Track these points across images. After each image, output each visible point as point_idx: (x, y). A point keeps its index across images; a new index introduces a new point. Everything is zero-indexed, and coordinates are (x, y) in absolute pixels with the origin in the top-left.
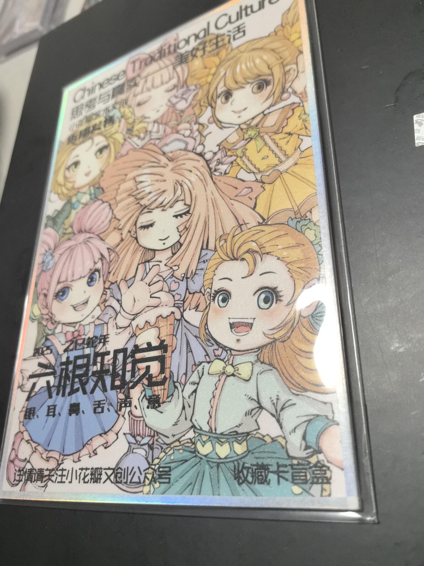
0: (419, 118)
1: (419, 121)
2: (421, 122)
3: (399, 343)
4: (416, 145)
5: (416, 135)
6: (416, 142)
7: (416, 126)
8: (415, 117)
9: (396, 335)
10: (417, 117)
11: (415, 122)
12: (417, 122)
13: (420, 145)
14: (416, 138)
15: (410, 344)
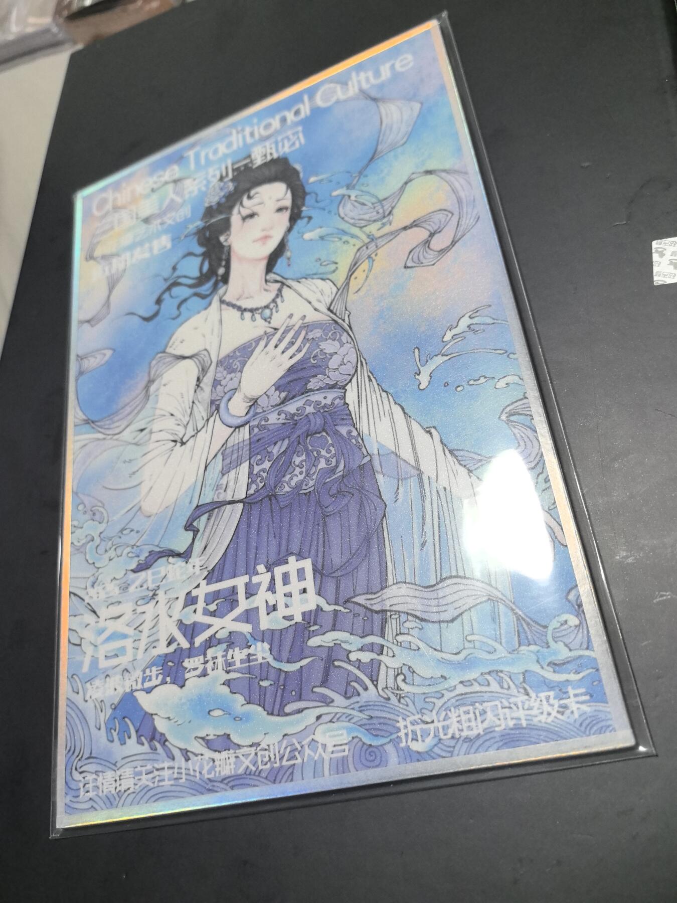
0: (660, 246)
1: (660, 250)
3: (627, 551)
4: (655, 283)
5: (655, 269)
6: (655, 278)
9: (623, 540)
10: (657, 244)
11: (653, 251)
12: (657, 251)
13: (660, 283)
15: (642, 553)
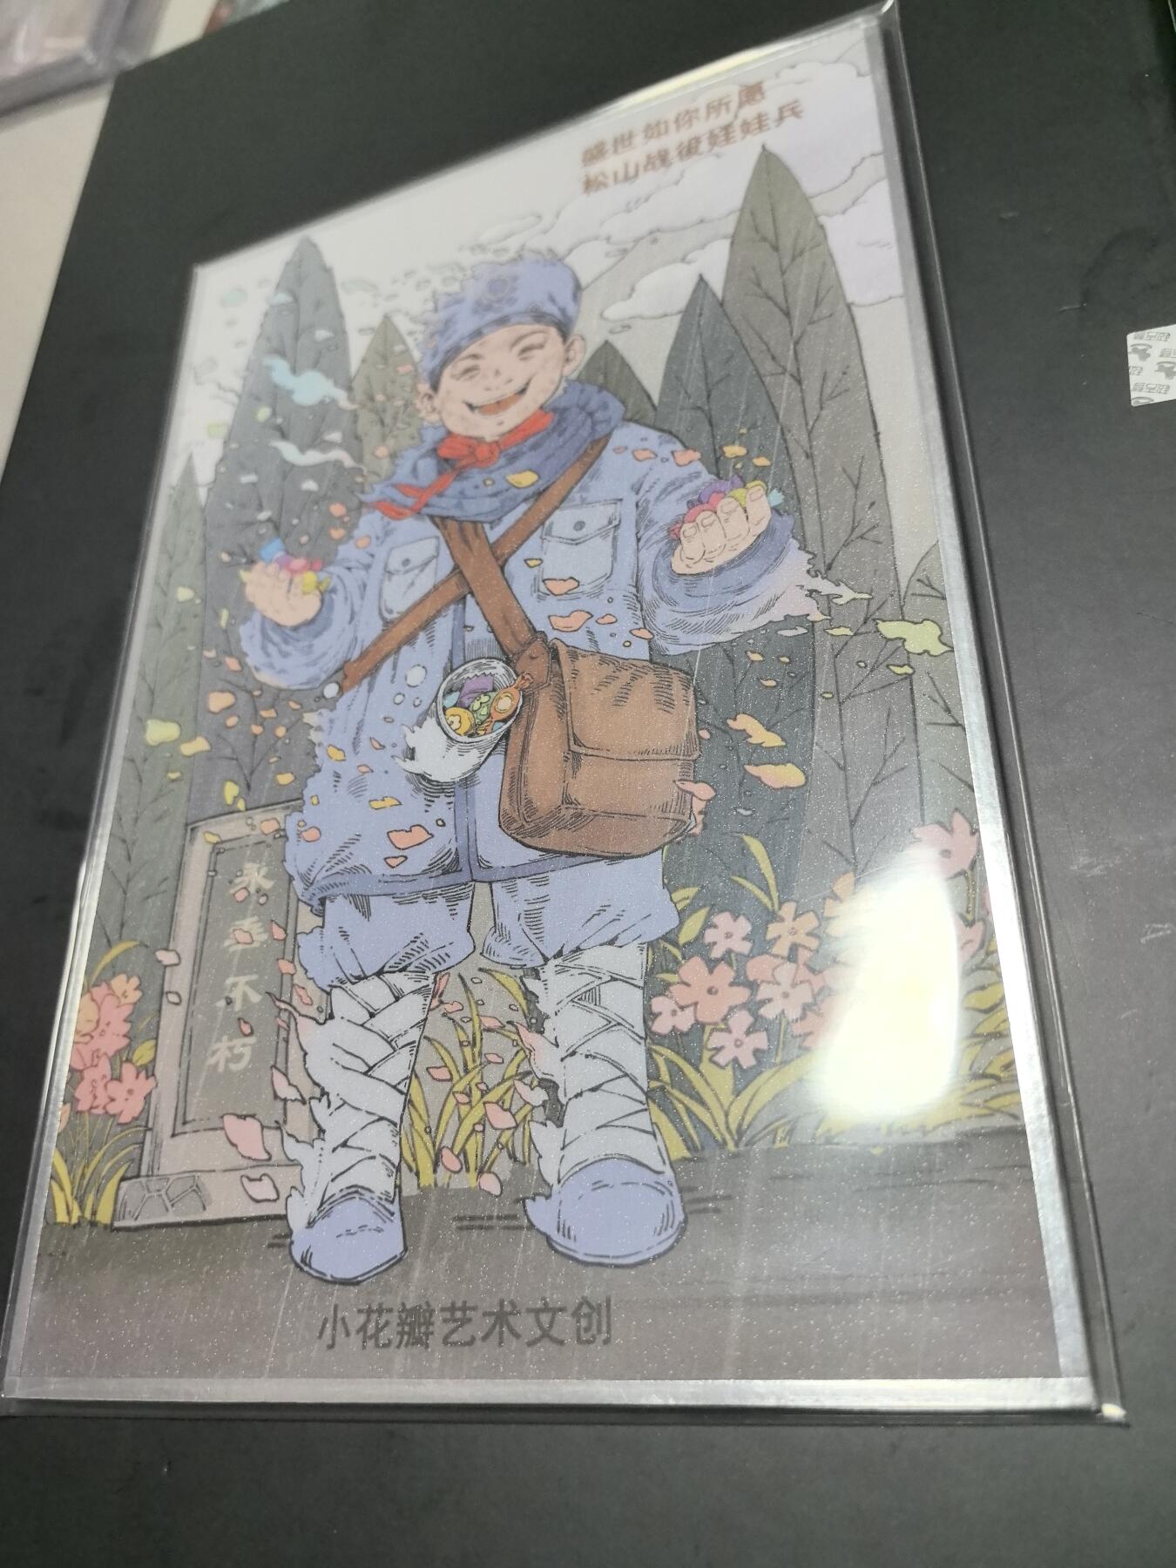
0: (1142, 342)
1: (1140, 348)
2: (1145, 350)
3: (1091, 856)
4: (1133, 403)
5: (1133, 380)
6: (1133, 395)
7: (1133, 360)
8: (1131, 339)
9: (1082, 838)
10: (1135, 338)
11: (1129, 349)
12: (1135, 351)
13: (1143, 402)
14: (1132, 387)
15: (1118, 857)
